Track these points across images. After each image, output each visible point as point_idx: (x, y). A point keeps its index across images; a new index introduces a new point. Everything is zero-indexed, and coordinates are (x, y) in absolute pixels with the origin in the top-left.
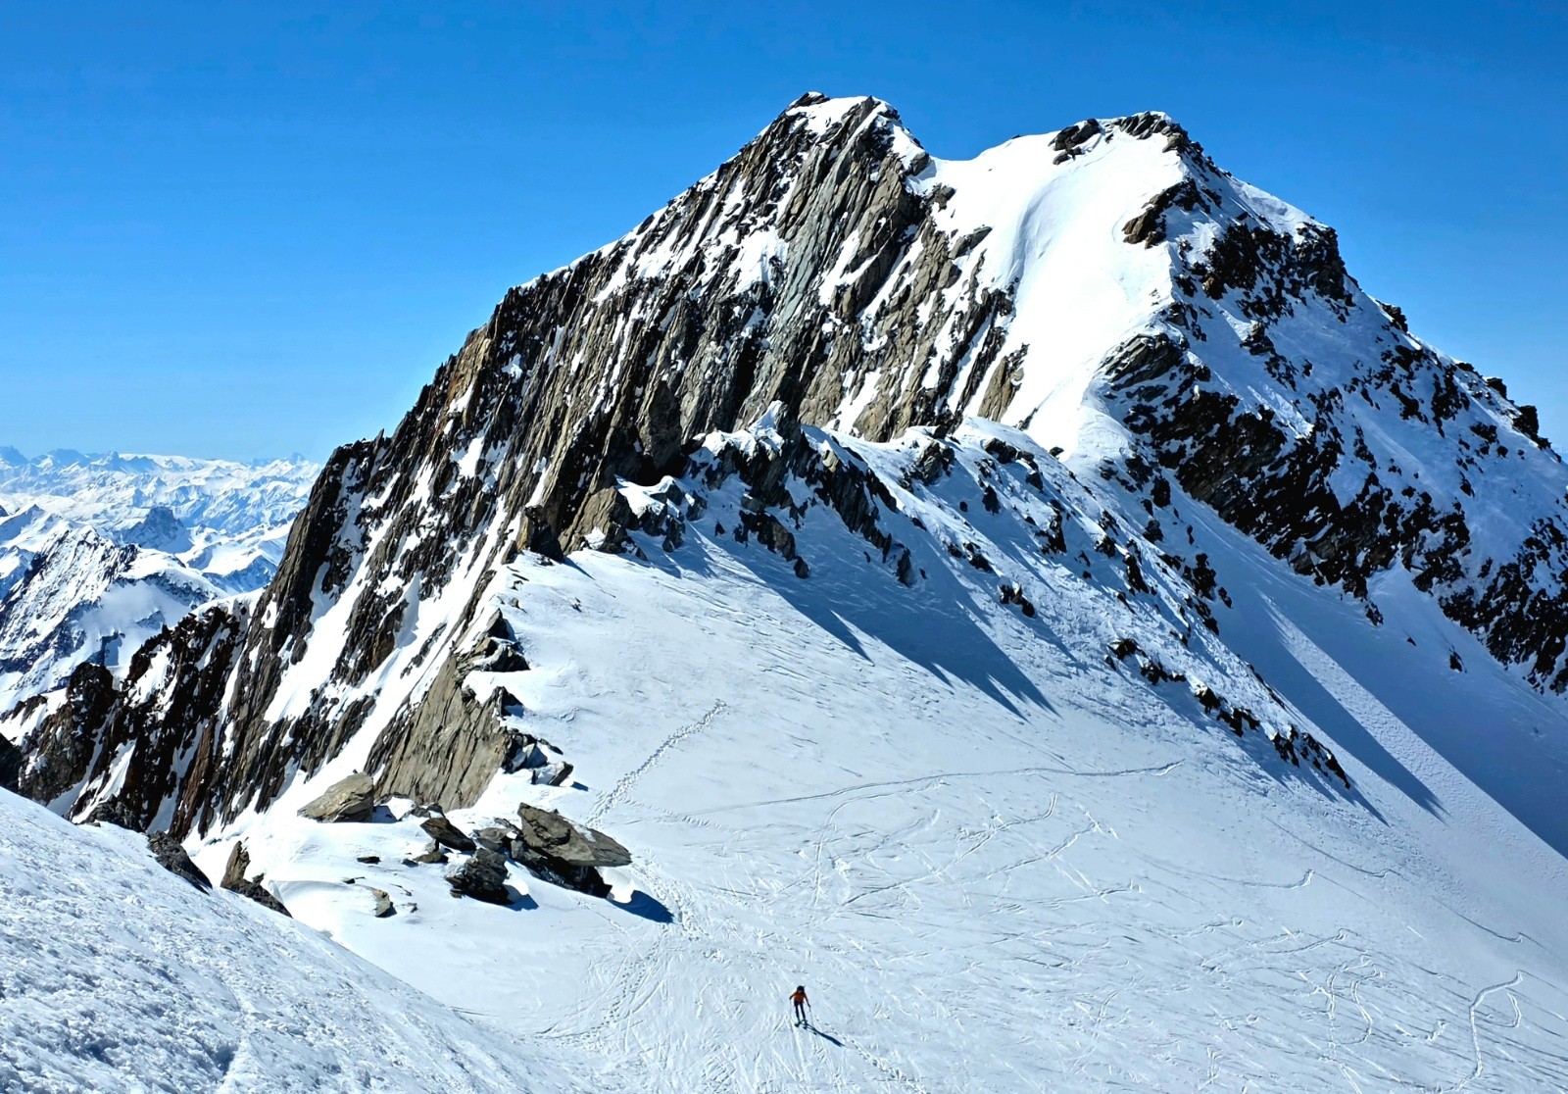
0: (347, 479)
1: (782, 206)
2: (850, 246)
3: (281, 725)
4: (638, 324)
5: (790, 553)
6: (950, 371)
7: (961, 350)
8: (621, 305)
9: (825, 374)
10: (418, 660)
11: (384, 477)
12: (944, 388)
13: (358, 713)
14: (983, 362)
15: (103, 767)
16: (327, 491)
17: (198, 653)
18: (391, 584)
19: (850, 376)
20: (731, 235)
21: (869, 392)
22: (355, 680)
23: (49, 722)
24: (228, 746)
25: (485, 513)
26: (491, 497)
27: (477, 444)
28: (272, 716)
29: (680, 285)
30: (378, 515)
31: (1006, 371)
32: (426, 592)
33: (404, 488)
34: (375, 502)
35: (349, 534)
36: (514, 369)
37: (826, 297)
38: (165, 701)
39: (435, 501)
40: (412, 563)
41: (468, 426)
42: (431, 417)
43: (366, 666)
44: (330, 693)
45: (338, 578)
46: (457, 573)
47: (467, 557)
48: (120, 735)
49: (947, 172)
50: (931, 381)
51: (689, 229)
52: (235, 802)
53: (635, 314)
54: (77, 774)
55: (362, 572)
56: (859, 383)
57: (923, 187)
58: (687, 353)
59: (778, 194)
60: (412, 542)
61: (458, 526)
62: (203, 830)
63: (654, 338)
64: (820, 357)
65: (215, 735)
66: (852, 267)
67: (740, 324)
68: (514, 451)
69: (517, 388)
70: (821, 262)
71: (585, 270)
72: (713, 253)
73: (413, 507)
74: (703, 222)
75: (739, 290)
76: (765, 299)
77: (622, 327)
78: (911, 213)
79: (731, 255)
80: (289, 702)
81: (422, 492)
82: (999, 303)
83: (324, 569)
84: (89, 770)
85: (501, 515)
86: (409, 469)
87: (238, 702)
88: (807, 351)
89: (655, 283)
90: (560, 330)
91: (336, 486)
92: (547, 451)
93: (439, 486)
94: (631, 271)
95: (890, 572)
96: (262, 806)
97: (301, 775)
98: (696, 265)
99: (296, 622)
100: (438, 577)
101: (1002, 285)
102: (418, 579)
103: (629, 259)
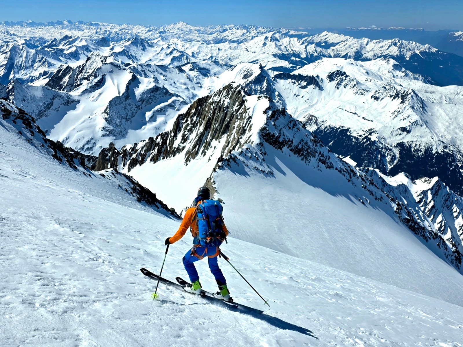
0: (180, 118)
1: (230, 96)
2: (237, 104)
3: (175, 148)
4: (214, 107)
5: (230, 166)
6: (246, 124)
7: (247, 122)
8: (212, 103)
9: (234, 119)
10: (190, 142)
11: (185, 118)
12: (245, 126)
13: (184, 148)
14: (249, 124)
15: (154, 149)
16: (178, 119)
17: (164, 137)
18: (186, 133)
19: (236, 120)
20: (224, 98)
21: (238, 123)
22: (183, 144)
23: (146, 143)
24: (169, 149)
25: (197, 125)
26: (197, 123)
27: (195, 117)
28: (174, 146)
29: (218, 103)
30: (184, 123)
31: (251, 126)
32: (190, 134)
33: (187, 121)
34: (184, 121)
35: (181, 125)
36: (199, 108)
37: (234, 110)
38: (161, 142)
39: (191, 123)
40: (189, 130)
41: (194, 114)
42: (189, 112)
43: (184, 142)
44: (180, 145)
45: (180, 130)
46: (194, 132)
47: (195, 130)
48: (155, 146)
49: (247, 97)
50: (244, 125)
51: (219, 95)
52: (170, 155)
53: (213, 105)
54: (150, 150)
55: (183, 130)
56: (237, 121)
57: (244, 99)
58: (219, 113)
59: (229, 94)
60: (188, 128)
61: (194, 127)
62: (167, 158)
63: (215, 109)
64: (233, 117)
65: (167, 147)
66: (237, 107)
67: (225, 110)
68: (200, 119)
69: (200, 110)
70: (234, 105)
71: (208, 96)
72: (222, 100)
73: (188, 123)
74: (221, 95)
75: (225, 106)
76: (228, 107)
77: (212, 107)
78: (243, 102)
79: (224, 101)
80: (176, 145)
81: (189, 122)
82: (251, 117)
83: (178, 129)
84: (152, 149)
85: (198, 126)
86: (187, 118)
87: (169, 144)
88: (232, 116)
89: (216, 102)
90: (205, 104)
91: (179, 119)
92: (204, 120)
93: (191, 121)
94: (213, 99)
95: (237, 166)
96: (174, 157)
97: (178, 154)
98: (220, 100)
99: (176, 136)
100: (192, 132)
101: (251, 115)
102: (189, 133)
103: (212, 97)
